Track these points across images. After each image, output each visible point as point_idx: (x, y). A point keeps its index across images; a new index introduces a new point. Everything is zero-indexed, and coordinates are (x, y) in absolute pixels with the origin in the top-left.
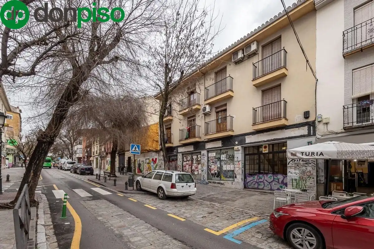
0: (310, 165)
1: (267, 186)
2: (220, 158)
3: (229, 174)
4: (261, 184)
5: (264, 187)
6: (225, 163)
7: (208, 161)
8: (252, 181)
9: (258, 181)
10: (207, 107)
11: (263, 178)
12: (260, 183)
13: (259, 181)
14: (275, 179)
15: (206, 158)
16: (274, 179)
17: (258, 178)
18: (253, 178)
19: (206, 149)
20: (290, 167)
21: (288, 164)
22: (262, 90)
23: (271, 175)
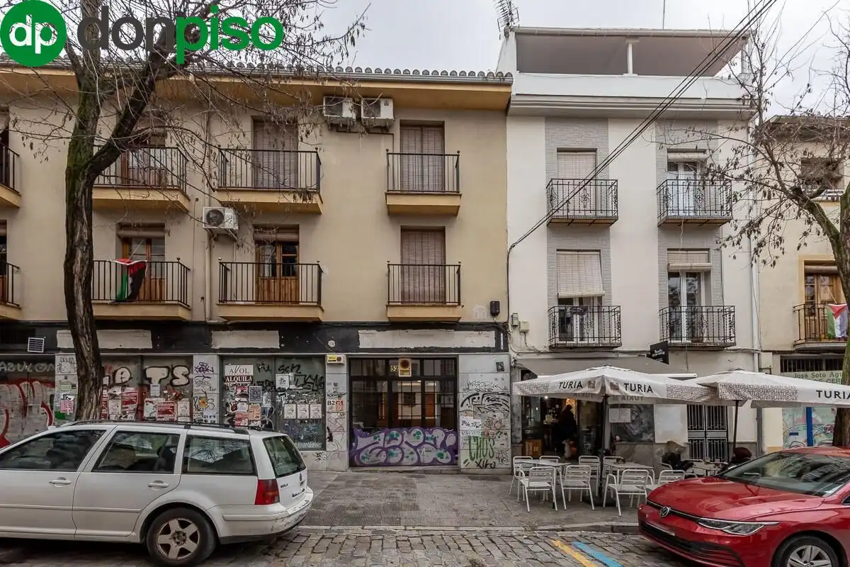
0: (501, 408)
1: (411, 457)
2: (272, 384)
3: (305, 429)
4: (395, 452)
5: (402, 459)
6: (290, 398)
7: (223, 389)
8: (373, 447)
9: (386, 446)
10: (229, 214)
11: (400, 438)
12: (392, 450)
13: (389, 445)
14: (428, 438)
15: (214, 381)
16: (425, 438)
17: (388, 438)
18: (375, 438)
19: (215, 351)
20: (465, 411)
21: (462, 406)
22: (401, 226)
23: (419, 430)
